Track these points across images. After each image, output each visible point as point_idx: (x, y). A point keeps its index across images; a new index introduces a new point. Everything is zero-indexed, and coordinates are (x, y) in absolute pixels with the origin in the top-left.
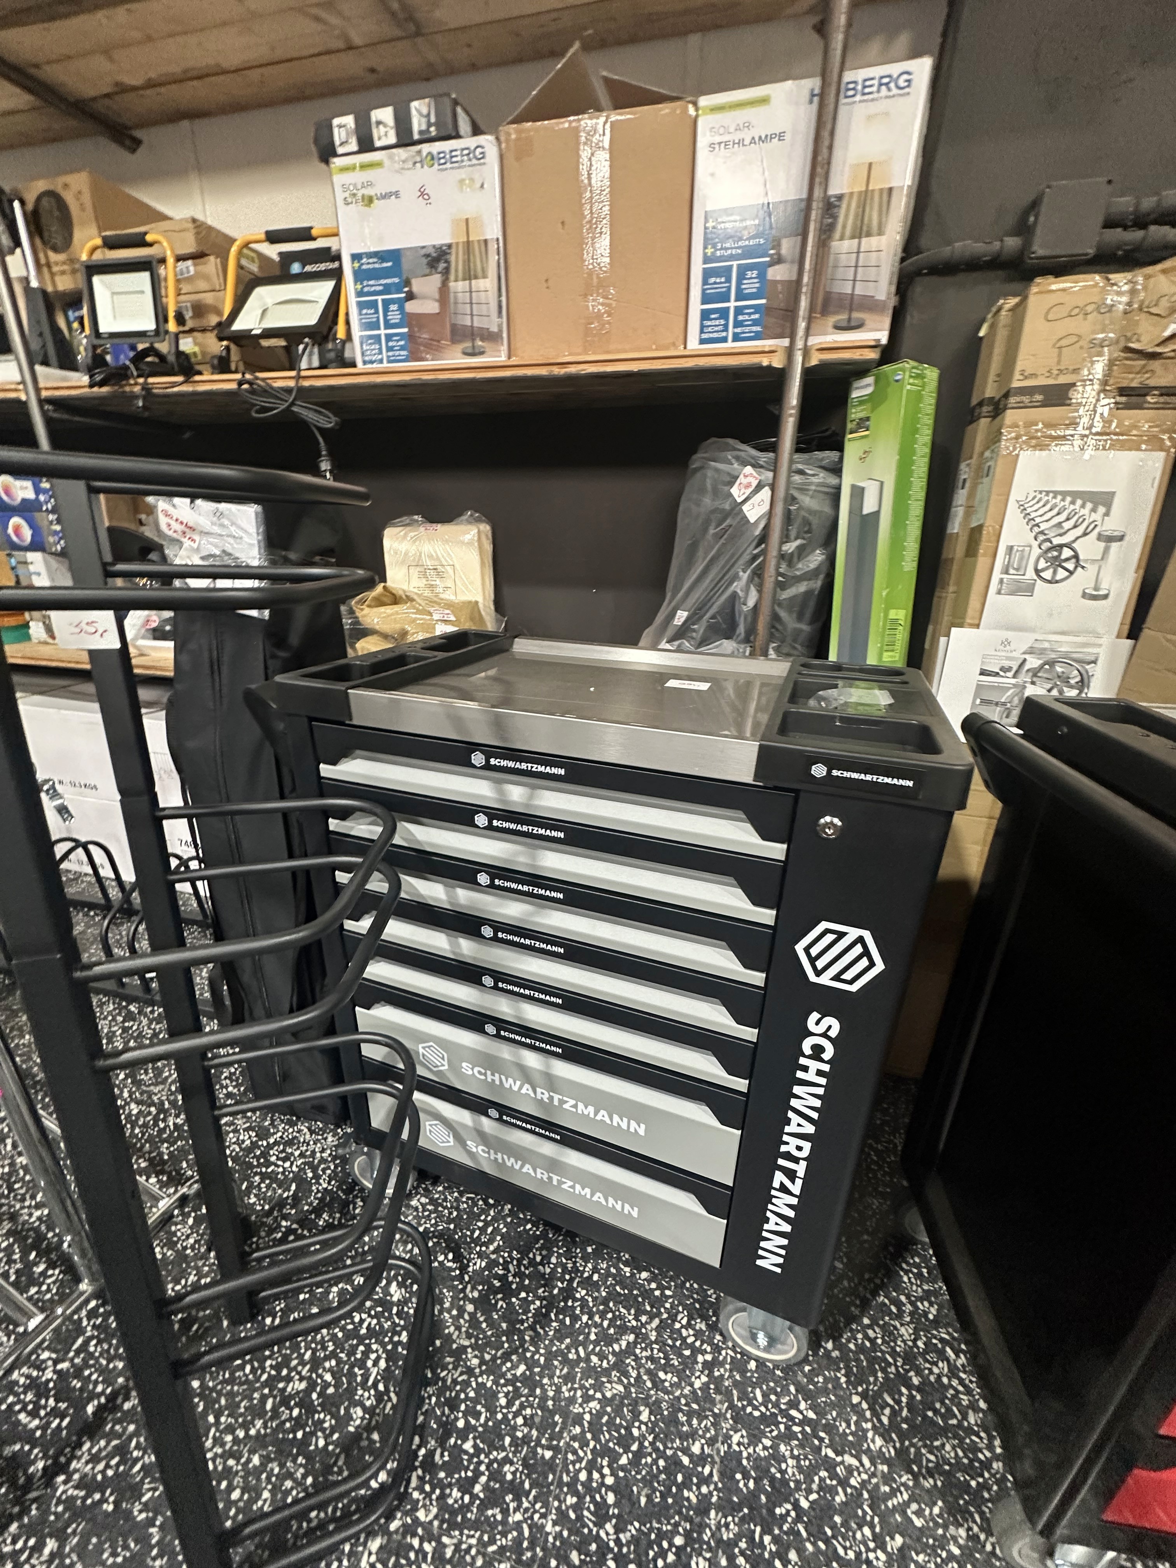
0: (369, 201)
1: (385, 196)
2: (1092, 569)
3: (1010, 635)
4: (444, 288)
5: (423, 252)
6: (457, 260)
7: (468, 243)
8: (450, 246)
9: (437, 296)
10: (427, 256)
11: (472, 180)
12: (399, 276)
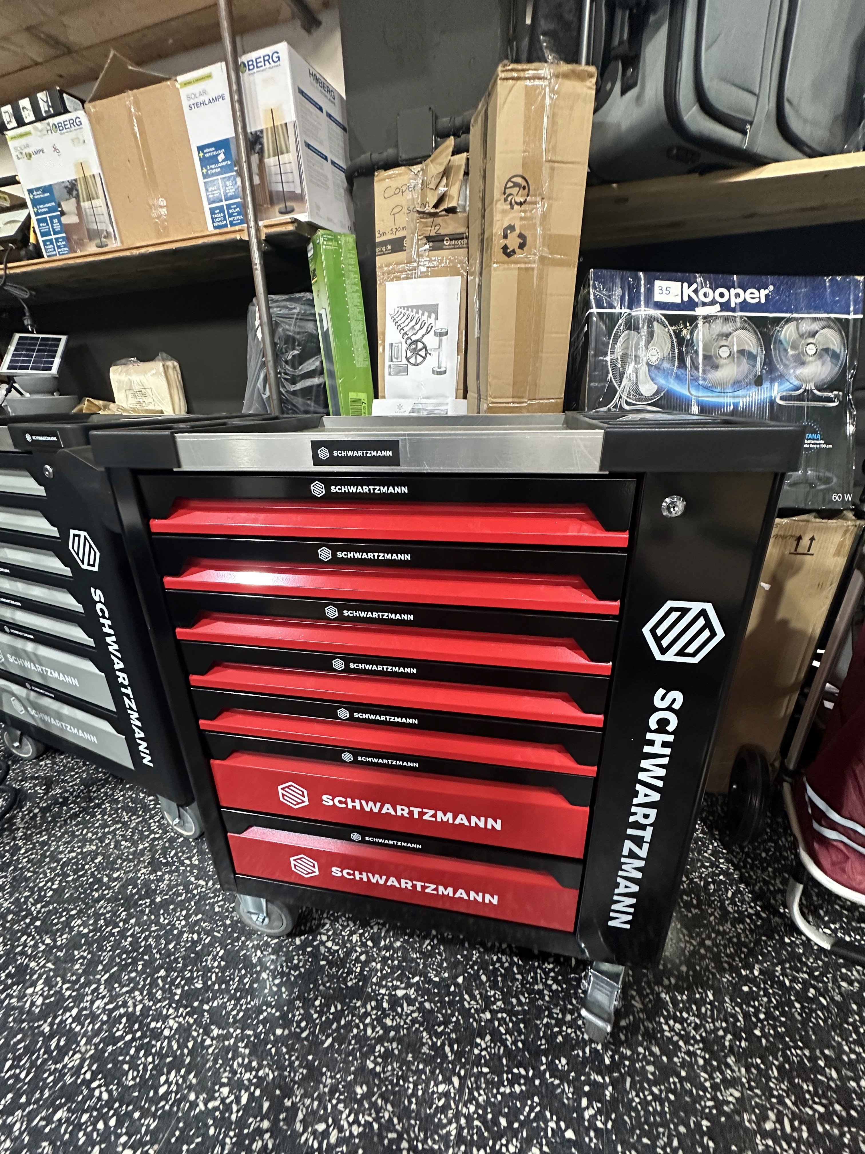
0: (29, 156)
1: (37, 153)
2: (435, 354)
3: (402, 401)
4: (79, 207)
5: (63, 185)
6: (81, 187)
7: (85, 177)
8: (76, 180)
9: (76, 212)
10: (66, 187)
11: (78, 138)
12: (54, 201)
